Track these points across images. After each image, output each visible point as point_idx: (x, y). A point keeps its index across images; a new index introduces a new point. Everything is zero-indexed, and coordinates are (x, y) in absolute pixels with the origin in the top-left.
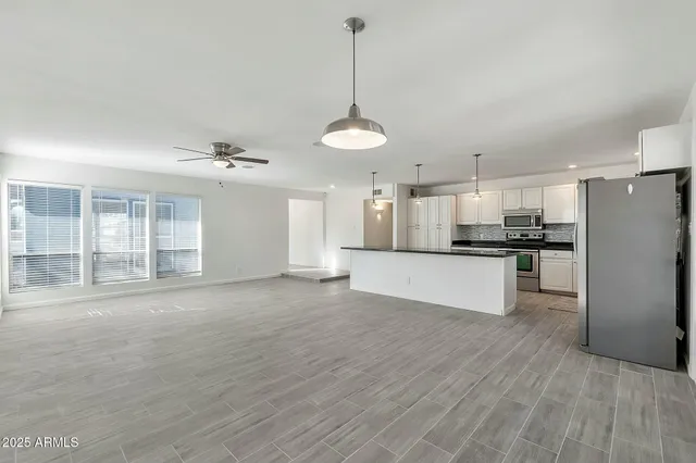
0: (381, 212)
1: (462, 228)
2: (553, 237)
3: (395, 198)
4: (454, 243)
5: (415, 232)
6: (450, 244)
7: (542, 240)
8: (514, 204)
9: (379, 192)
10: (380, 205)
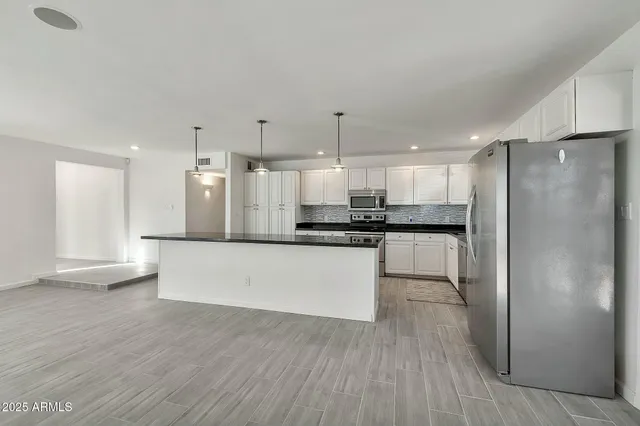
0: (210, 188)
1: (306, 209)
2: (394, 218)
3: (229, 170)
4: (300, 226)
5: (253, 213)
6: (294, 226)
7: (384, 222)
8: (359, 184)
9: (207, 161)
10: (207, 179)
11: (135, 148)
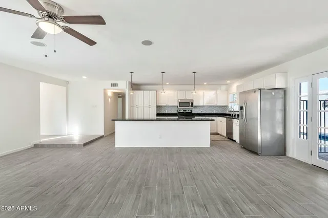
2: (195, 111)
6: (156, 115)
7: (191, 113)
9: (116, 85)
11: (84, 77)
